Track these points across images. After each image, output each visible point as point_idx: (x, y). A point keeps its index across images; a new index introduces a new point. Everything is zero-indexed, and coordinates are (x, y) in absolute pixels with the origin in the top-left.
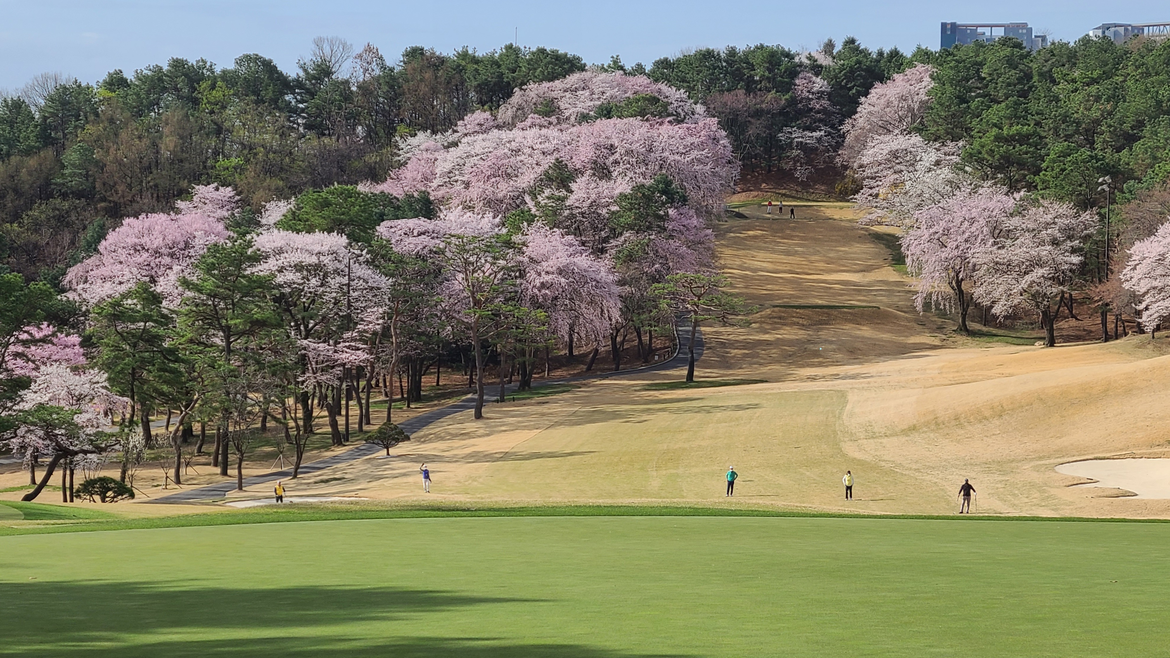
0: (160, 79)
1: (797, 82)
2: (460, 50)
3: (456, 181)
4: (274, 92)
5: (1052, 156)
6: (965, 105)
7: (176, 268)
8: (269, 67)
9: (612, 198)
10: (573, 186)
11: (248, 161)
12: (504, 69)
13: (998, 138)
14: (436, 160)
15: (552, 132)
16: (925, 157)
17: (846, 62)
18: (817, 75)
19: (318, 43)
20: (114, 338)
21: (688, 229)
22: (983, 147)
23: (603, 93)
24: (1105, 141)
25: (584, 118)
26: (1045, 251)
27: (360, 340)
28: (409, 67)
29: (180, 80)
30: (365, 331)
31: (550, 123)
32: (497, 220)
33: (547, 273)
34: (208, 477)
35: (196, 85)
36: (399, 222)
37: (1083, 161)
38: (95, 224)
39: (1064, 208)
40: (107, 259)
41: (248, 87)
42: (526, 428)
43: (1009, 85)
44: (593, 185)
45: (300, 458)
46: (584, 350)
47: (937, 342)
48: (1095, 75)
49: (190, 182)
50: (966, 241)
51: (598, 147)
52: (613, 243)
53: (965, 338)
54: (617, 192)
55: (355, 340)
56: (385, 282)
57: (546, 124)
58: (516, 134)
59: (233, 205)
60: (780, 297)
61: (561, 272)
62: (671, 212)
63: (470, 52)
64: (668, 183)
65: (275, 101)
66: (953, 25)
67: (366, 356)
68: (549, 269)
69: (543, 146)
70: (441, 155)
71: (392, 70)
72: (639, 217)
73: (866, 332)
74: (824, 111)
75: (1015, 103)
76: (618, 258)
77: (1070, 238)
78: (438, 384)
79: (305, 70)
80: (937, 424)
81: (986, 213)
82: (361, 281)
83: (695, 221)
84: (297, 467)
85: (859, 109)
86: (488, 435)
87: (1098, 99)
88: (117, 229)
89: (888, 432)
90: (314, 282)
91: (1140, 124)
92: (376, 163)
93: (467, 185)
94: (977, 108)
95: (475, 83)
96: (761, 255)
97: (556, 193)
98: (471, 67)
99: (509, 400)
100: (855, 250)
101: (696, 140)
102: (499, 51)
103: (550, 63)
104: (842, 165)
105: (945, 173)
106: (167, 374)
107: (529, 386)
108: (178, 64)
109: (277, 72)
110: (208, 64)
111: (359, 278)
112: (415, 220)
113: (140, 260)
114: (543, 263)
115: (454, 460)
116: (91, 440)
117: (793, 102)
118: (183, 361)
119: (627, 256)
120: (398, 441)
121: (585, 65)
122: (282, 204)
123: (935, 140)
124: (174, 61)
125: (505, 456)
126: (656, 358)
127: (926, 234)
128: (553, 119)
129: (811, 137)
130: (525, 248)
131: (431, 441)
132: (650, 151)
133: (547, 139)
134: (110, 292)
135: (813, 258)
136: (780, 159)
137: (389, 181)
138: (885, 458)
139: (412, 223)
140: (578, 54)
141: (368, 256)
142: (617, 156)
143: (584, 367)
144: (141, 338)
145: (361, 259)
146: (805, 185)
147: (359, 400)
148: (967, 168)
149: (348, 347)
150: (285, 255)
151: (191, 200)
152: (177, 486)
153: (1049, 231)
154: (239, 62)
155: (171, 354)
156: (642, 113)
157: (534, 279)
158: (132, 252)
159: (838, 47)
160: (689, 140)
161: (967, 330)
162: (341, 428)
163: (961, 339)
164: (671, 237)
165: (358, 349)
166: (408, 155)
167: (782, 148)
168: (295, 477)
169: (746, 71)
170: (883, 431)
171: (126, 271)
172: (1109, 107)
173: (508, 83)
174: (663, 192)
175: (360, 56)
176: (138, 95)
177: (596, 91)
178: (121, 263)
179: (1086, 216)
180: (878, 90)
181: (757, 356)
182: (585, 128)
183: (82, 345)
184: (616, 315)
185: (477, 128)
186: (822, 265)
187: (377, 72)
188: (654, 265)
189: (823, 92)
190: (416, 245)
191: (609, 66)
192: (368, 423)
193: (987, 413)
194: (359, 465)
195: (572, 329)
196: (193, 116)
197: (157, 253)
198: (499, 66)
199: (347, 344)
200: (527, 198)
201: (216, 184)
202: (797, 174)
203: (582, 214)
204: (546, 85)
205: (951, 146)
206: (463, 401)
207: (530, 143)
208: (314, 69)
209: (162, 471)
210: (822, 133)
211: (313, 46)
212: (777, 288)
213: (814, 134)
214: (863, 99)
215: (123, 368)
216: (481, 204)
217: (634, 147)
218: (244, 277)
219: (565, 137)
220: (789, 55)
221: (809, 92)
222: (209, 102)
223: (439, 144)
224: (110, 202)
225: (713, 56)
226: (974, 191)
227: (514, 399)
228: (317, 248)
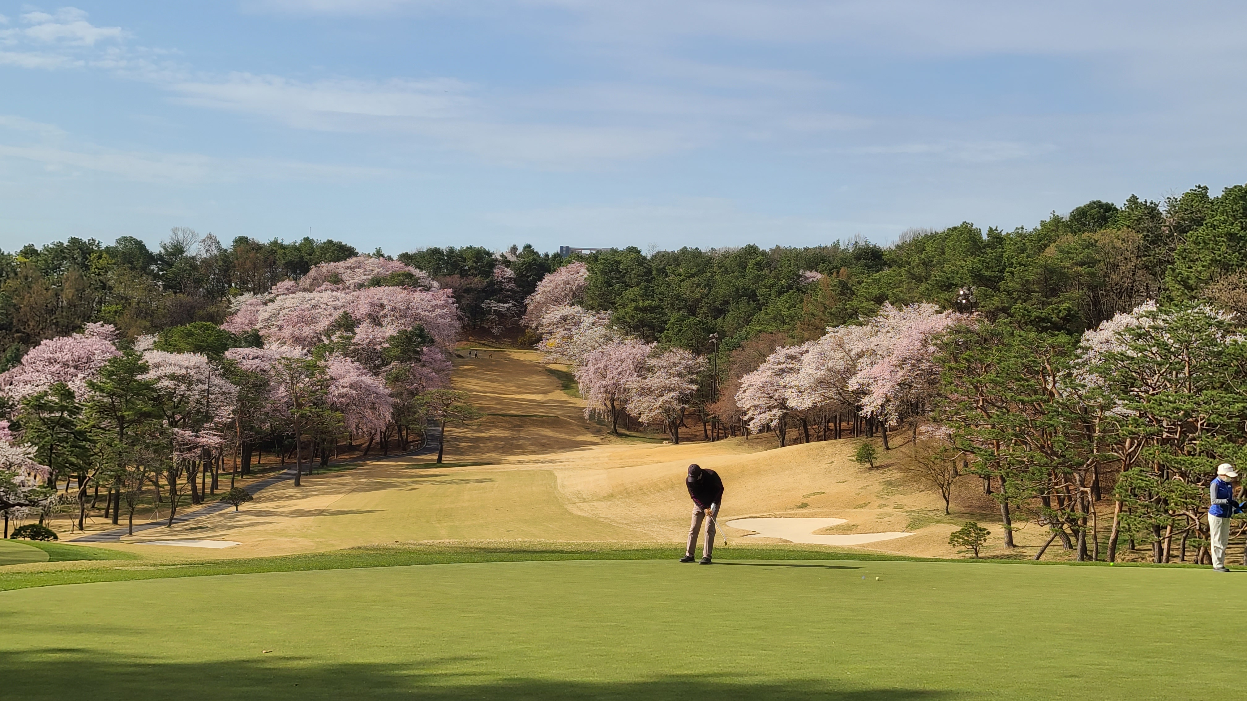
0: (62, 251)
1: (494, 271)
2: (272, 240)
3: (273, 325)
4: (143, 262)
5: (672, 321)
6: (611, 288)
7: (80, 376)
8: (140, 245)
9: (383, 338)
10: (357, 330)
11: (124, 307)
12: (303, 253)
13: (636, 309)
14: (258, 311)
15: (340, 294)
16: (586, 319)
17: (526, 260)
18: (507, 267)
19: (175, 231)
20: (37, 422)
21: (435, 361)
22: (627, 313)
23: (372, 271)
24: (704, 313)
25: (360, 286)
26: (676, 380)
27: (216, 429)
28: (239, 249)
29: (76, 252)
30: (219, 423)
31: (338, 289)
32: (305, 351)
33: (343, 387)
34: (101, 526)
35: (88, 256)
36: (239, 349)
37: (694, 324)
38: (13, 348)
39: (687, 354)
40: (28, 368)
41: (125, 258)
42: (331, 493)
43: (639, 276)
44: (371, 329)
45: (173, 513)
46: (358, 442)
47: (598, 440)
48: (693, 272)
49: (82, 321)
50: (620, 374)
51: (372, 304)
52: (384, 369)
53: (616, 438)
54: (388, 334)
55: (212, 429)
56: (234, 390)
57: (335, 289)
58: (314, 294)
59: (114, 337)
60: (489, 409)
61: (351, 386)
62: (425, 349)
63: (279, 242)
64: (422, 330)
65: (144, 269)
66: (568, 248)
67: (220, 440)
68: (344, 384)
69: (334, 303)
70: (261, 308)
71: (226, 250)
72: (404, 352)
73: (548, 432)
74: (511, 290)
75: (646, 287)
76: (389, 379)
77: (690, 373)
78: (259, 463)
79: (165, 249)
80: (628, 493)
81: (632, 356)
82: (217, 388)
83: (439, 356)
84: (172, 519)
85: (537, 289)
86: (303, 498)
87: (698, 285)
88: (37, 347)
89: (594, 499)
90: (183, 387)
91: (727, 303)
92: (214, 312)
93: (280, 328)
94: (619, 290)
95: (283, 262)
96: (474, 381)
97: (345, 334)
98: (280, 251)
99: (315, 474)
100: (533, 379)
101: (439, 303)
102: (299, 242)
103: (335, 250)
104: (524, 326)
105: (601, 331)
106: (77, 449)
107: (326, 465)
108: (74, 241)
109: (146, 249)
110: (97, 242)
111: (216, 385)
112: (250, 349)
113: (53, 369)
114: (340, 380)
115: (282, 514)
116: (27, 496)
117: (492, 283)
118: (90, 441)
119: (395, 377)
120: (244, 500)
121: (358, 253)
122: (149, 337)
123: (591, 310)
124: (72, 238)
125: (321, 513)
126: (412, 447)
127: (593, 369)
128: (340, 286)
129: (503, 307)
130: (327, 370)
131: (264, 501)
132: (408, 308)
133: (337, 299)
134: (30, 392)
135: (507, 384)
136: (482, 320)
137: (225, 323)
138: (601, 515)
139: (248, 350)
140: (353, 246)
141: (222, 371)
142: (385, 311)
143: (362, 454)
144: (58, 423)
145: (217, 372)
146: (497, 338)
147: (212, 472)
148: (614, 327)
149: (207, 434)
150: (162, 368)
151: (83, 333)
152: (81, 532)
153: (677, 368)
154: (119, 241)
155: (81, 435)
156: (401, 283)
157: (334, 391)
158: (47, 364)
159: (520, 250)
160: (434, 302)
161: (617, 433)
162: (200, 492)
163: (614, 438)
164: (424, 366)
165: (215, 435)
166: (238, 308)
167: (483, 313)
168: (169, 526)
169: (461, 263)
170: (590, 497)
171: (43, 377)
172: (705, 291)
173: (307, 262)
174: (420, 336)
175: (204, 241)
176: (46, 261)
177: (368, 269)
178: (38, 371)
179: (700, 359)
180: (548, 277)
181: (479, 447)
182: (363, 293)
183: (10, 428)
184: (389, 417)
185: (286, 291)
186: (514, 389)
187: (216, 252)
188: (413, 384)
189: (510, 278)
190: (252, 365)
191: (374, 254)
192: (217, 489)
193: (662, 486)
194: (213, 519)
195: (357, 426)
196: (86, 276)
197: (66, 365)
198: (300, 251)
199: (206, 432)
200: (324, 338)
201: (102, 322)
202: (493, 331)
203: (363, 349)
204: (333, 264)
205: (603, 313)
206: (282, 474)
207: (325, 301)
208: (172, 248)
209: (70, 521)
210: (511, 305)
211: (171, 233)
212: (486, 402)
213: (505, 305)
214: (539, 283)
215: (44, 445)
216: (291, 341)
217: (397, 305)
218: (135, 381)
219: (349, 297)
220: (489, 254)
221: (502, 277)
222: (97, 268)
223: (259, 301)
224: (24, 333)
225: (439, 253)
226: (622, 342)
227: (318, 474)
228: (186, 364)
